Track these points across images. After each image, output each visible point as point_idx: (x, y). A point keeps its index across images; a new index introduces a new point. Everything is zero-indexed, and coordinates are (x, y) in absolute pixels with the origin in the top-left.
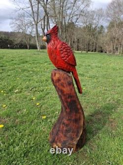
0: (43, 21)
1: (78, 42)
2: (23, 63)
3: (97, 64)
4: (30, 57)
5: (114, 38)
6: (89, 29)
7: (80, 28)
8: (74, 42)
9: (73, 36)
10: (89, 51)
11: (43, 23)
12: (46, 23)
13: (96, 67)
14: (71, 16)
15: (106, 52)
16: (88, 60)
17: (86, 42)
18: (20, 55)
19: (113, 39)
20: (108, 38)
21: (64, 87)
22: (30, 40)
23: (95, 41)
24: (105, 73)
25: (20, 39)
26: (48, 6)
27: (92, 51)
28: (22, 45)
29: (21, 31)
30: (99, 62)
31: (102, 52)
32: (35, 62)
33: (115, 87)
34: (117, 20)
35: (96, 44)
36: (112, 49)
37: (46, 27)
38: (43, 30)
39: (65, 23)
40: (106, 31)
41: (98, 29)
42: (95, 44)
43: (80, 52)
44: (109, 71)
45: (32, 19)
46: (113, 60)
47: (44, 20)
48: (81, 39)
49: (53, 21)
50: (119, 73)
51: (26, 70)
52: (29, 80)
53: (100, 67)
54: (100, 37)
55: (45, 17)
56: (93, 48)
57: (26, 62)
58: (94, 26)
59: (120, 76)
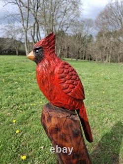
0: (32, 28)
1: (68, 50)
2: (9, 71)
3: (87, 74)
4: (18, 64)
5: (103, 47)
6: (79, 38)
7: (70, 36)
8: (64, 50)
9: (63, 44)
10: (79, 58)
11: (33, 30)
12: (36, 31)
13: (87, 76)
14: (62, 25)
15: (95, 60)
16: (79, 69)
17: (76, 50)
18: (7, 62)
19: (101, 48)
20: (97, 47)
21: (66, 140)
22: (19, 46)
23: (84, 49)
24: (97, 83)
25: (9, 46)
26: (38, 14)
27: (82, 59)
28: (11, 51)
29: (10, 37)
30: (89, 71)
31: (91, 59)
32: (23, 70)
33: (110, 101)
34: (105, 30)
35: (86, 52)
36: (101, 58)
37: (36, 34)
38: (33, 37)
39: (55, 31)
40: (95, 40)
41: (87, 38)
42: (84, 52)
43: (70, 59)
44: (100, 81)
45: (22, 26)
46: (103, 69)
47: (34, 27)
48: (71, 47)
49: (44, 28)
50: (111, 83)
51: (11, 80)
52: (12, 93)
53: (91, 77)
54: (89, 45)
55: (34, 24)
56: (82, 56)
57: (13, 70)
58: (83, 35)
59: (112, 88)
